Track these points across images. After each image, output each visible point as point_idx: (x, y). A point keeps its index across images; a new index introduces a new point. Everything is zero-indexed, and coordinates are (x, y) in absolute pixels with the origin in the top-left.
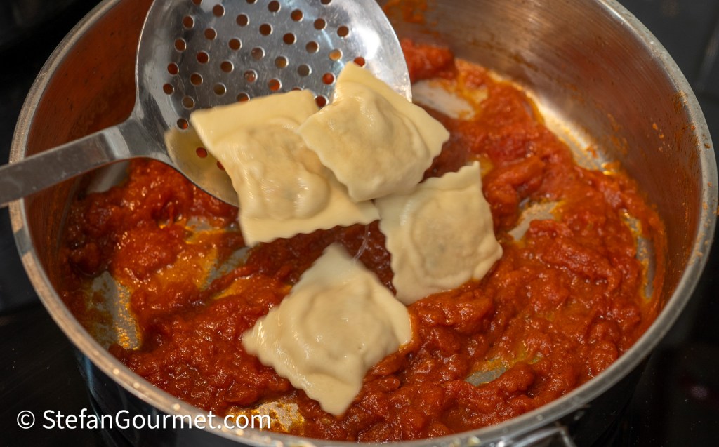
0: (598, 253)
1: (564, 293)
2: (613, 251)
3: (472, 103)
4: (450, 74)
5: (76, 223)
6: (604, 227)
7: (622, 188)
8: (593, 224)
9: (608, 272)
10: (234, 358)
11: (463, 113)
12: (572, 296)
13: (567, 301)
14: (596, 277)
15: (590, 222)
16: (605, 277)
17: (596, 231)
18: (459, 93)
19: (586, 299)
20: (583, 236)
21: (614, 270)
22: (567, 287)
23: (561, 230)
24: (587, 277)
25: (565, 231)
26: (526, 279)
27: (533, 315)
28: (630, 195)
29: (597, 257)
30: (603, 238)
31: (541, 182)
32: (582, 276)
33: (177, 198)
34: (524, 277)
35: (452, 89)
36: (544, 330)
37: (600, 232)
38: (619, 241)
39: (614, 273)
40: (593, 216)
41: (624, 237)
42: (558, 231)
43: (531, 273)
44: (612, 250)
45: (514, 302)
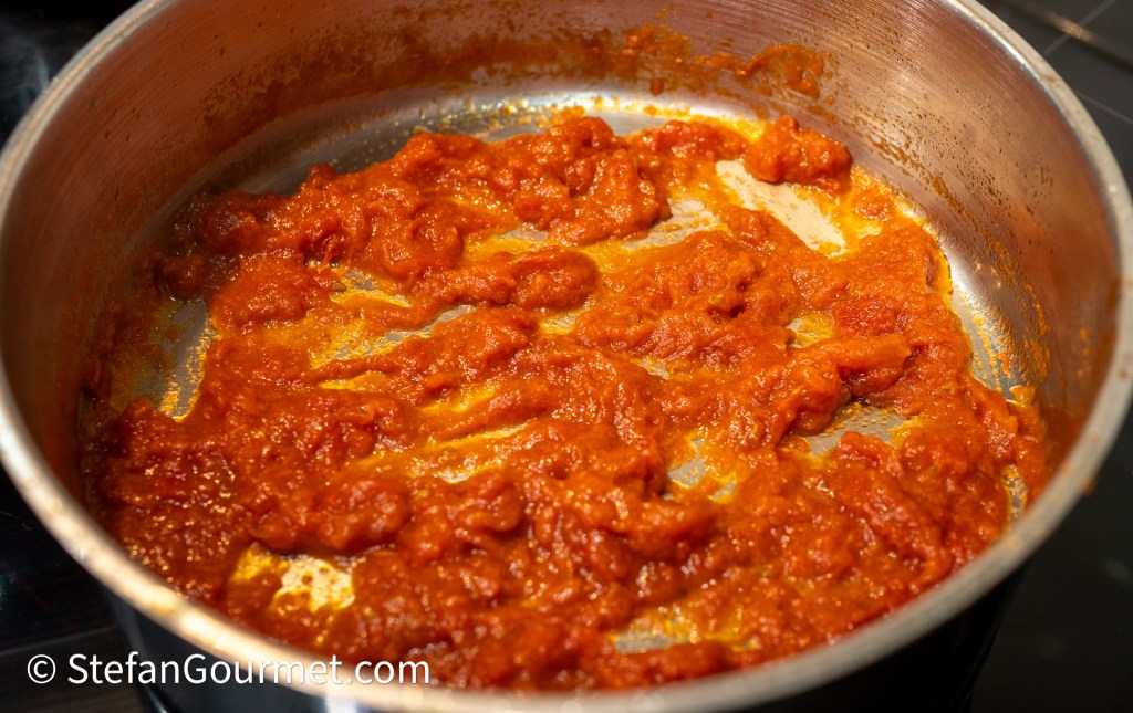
0: (928, 513)
1: (841, 558)
2: (958, 523)
3: (849, 236)
4: (836, 185)
5: (188, 222)
6: (962, 480)
7: (1022, 430)
8: (940, 467)
9: (930, 550)
10: (291, 478)
11: (830, 246)
12: (854, 569)
13: (843, 574)
14: (908, 554)
15: (936, 463)
16: (923, 558)
17: (944, 482)
18: (839, 216)
19: (878, 583)
20: (918, 482)
21: (943, 551)
22: (853, 551)
23: (885, 460)
24: (894, 548)
25: (893, 465)
26: (791, 516)
27: (776, 577)
28: (1032, 446)
29: (923, 520)
30: (952, 498)
31: (894, 381)
32: (887, 543)
33: (346, 234)
34: (790, 512)
35: (830, 208)
36: (782, 605)
37: (951, 486)
38: (978, 509)
39: (939, 555)
40: (948, 454)
41: (989, 507)
42: (881, 462)
43: (803, 510)
44: (957, 519)
45: (751, 543)
